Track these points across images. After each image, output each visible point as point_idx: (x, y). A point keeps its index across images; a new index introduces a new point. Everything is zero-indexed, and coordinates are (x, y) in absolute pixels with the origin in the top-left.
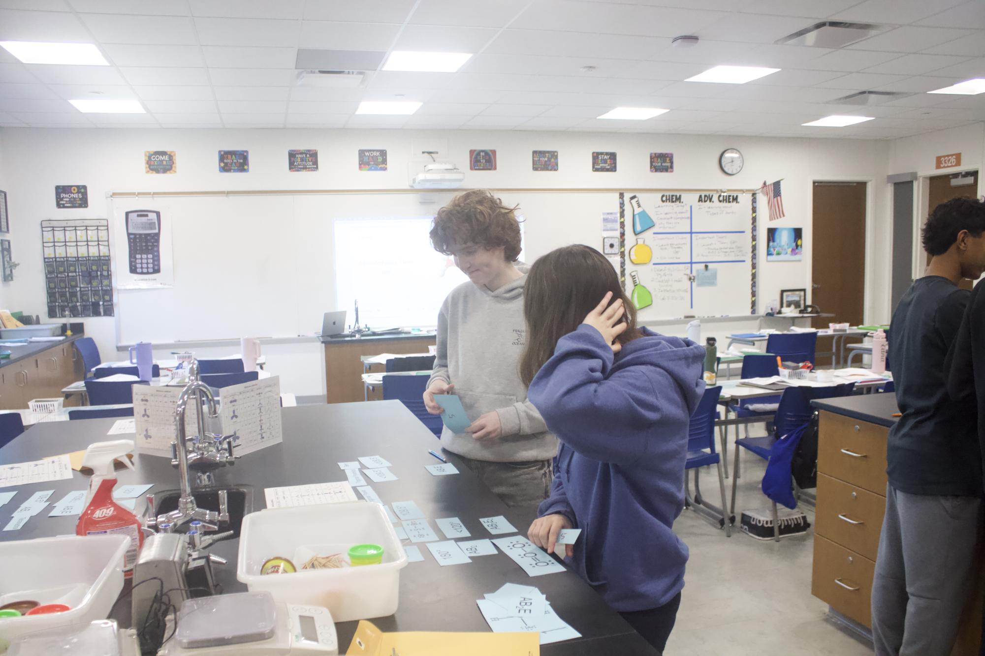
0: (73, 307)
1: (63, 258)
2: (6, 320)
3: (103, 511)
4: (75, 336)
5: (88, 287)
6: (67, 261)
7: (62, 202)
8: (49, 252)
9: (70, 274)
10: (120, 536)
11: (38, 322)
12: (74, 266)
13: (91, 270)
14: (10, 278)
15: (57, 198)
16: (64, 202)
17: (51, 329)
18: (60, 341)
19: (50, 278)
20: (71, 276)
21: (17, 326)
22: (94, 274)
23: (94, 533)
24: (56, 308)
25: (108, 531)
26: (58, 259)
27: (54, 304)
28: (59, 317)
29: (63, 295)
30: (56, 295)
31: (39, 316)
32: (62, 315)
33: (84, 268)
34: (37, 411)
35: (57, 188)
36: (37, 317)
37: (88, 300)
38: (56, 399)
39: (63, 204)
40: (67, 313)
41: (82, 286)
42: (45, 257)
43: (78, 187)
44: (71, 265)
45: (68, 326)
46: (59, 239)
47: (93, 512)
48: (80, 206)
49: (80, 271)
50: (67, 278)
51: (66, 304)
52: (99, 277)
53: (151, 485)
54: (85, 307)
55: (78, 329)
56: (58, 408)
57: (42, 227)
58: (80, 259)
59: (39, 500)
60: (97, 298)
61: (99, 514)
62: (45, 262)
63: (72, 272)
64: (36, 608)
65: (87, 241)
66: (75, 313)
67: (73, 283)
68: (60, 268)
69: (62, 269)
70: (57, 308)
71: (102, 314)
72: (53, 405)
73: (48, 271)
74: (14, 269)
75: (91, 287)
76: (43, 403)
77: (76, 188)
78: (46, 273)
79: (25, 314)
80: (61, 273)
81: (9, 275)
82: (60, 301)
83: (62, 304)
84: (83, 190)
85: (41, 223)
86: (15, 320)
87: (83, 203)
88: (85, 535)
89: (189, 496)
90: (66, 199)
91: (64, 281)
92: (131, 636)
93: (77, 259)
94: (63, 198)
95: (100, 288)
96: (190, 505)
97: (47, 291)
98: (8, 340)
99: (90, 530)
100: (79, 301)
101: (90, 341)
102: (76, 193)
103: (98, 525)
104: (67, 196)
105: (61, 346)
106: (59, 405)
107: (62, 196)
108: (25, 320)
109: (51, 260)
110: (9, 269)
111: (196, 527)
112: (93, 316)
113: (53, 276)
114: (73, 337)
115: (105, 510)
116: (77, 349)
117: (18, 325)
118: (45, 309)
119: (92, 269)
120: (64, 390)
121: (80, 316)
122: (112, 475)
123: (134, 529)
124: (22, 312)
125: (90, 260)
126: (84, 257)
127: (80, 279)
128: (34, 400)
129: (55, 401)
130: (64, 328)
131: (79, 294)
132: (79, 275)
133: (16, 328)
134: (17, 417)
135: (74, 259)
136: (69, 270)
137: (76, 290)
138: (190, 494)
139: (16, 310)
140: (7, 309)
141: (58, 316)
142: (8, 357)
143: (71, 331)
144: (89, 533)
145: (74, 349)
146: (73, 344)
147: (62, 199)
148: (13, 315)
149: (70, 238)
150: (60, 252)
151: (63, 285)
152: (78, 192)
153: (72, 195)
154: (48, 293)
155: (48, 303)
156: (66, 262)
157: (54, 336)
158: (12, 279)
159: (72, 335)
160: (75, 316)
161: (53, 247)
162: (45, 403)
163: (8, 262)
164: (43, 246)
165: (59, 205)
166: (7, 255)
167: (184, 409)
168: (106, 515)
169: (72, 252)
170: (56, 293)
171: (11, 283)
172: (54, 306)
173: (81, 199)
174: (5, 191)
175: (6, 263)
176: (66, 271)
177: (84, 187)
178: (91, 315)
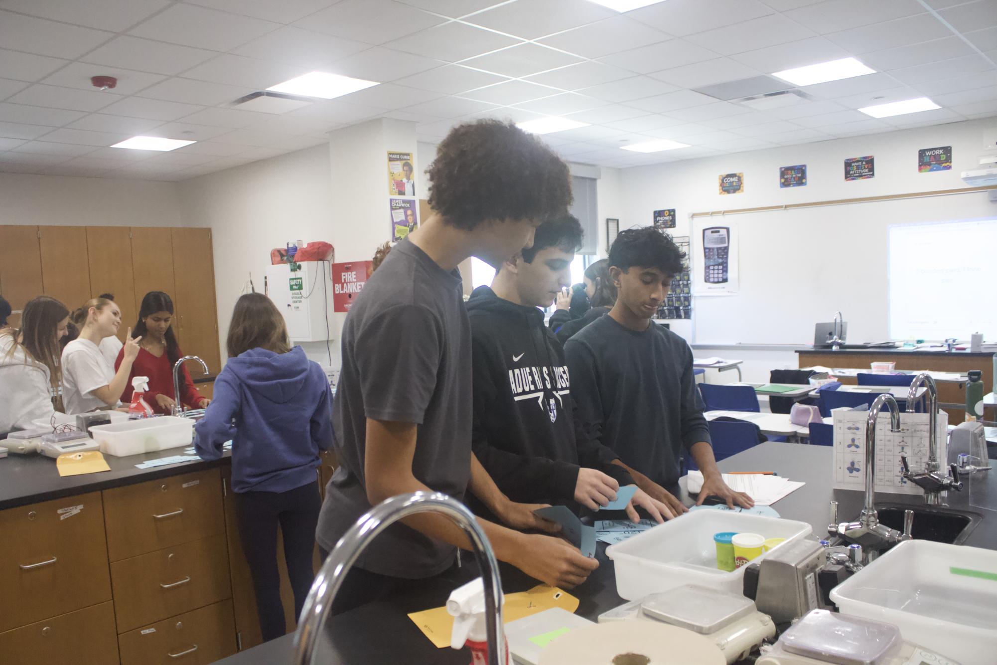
15: (654, 221)
16: (660, 224)
22: (677, 283)
35: (655, 212)
37: (672, 305)
43: (669, 211)
48: (672, 226)
52: (682, 286)
54: (670, 311)
60: (679, 303)
66: (663, 315)
71: (683, 317)
75: (675, 294)
77: (667, 212)
84: (672, 213)
87: (673, 223)
90: (660, 222)
94: (659, 220)
95: (682, 295)
100: (667, 305)
104: (661, 218)
107: (658, 219)
112: (676, 319)
121: (667, 318)
147: (658, 222)
152: (669, 215)
153: (665, 218)
160: (663, 318)
173: (671, 221)
174: (618, 219)
177: (674, 211)
178: (675, 317)
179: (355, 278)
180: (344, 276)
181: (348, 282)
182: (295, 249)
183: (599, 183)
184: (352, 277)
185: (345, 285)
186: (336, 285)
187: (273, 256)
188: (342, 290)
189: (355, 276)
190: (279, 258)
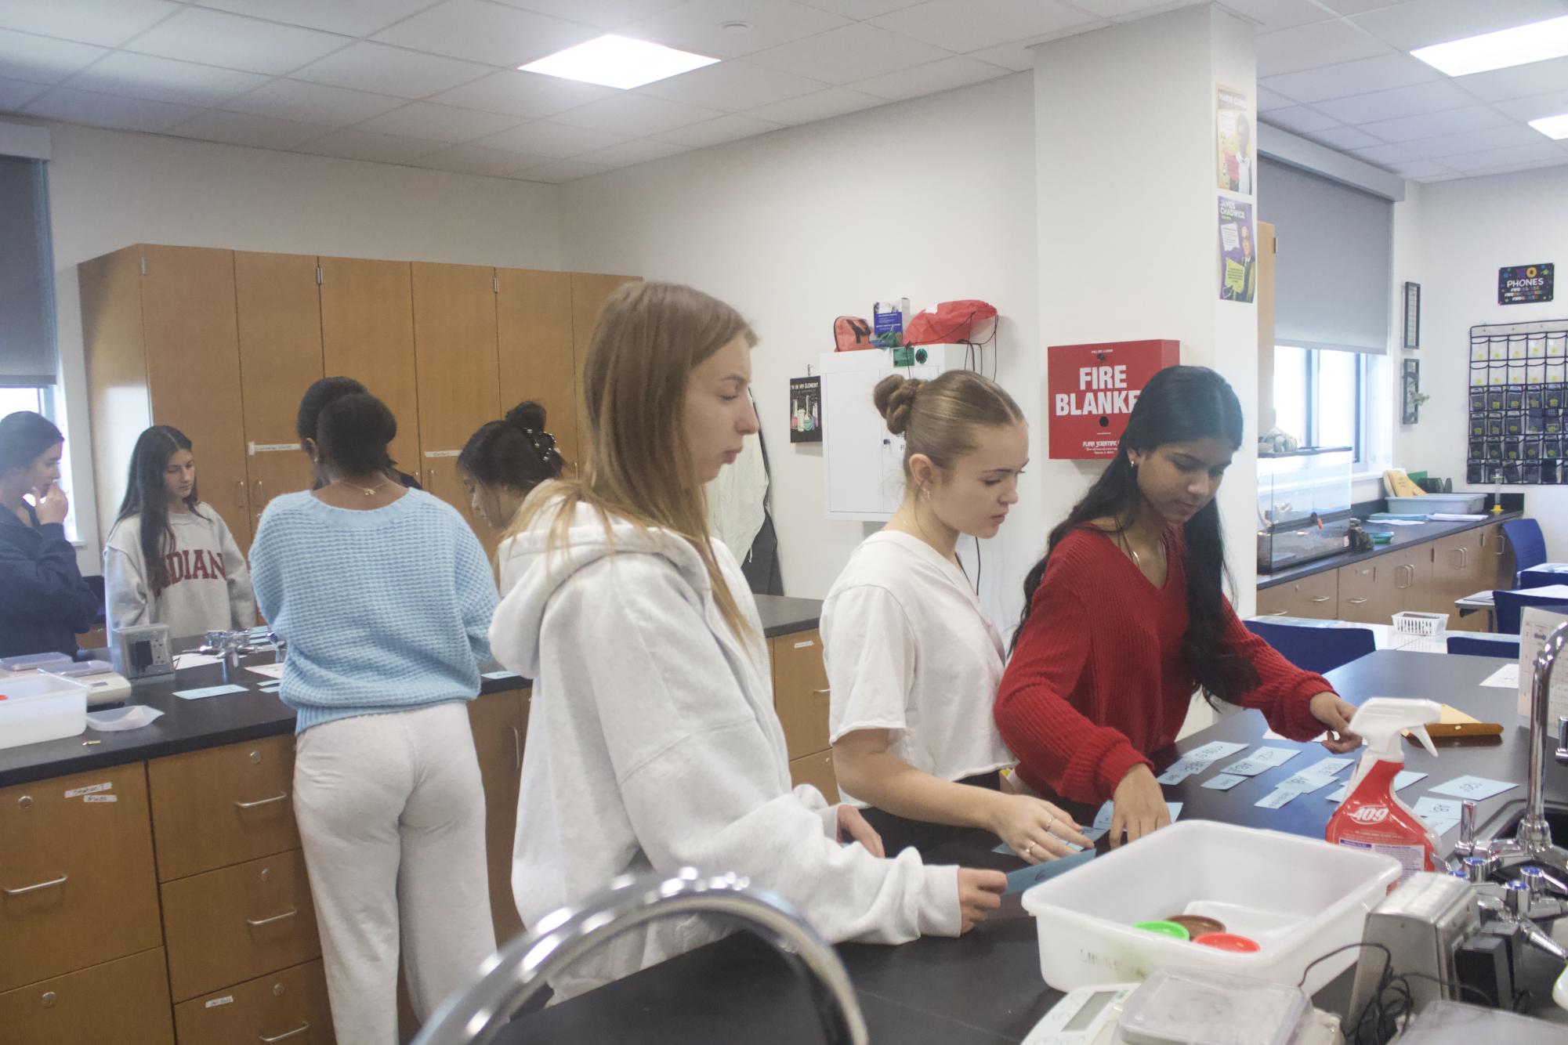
0: (1508, 466)
1: (1501, 386)
2: (1400, 483)
3: (1370, 812)
4: (1507, 515)
5: (1538, 435)
6: (1507, 390)
7: (1508, 295)
8: (1479, 378)
9: (1510, 413)
10: (1387, 859)
11: (1448, 489)
12: (1519, 399)
13: (1546, 407)
14: (1413, 419)
15: (1500, 289)
16: (1512, 294)
17: (1465, 502)
18: (1477, 521)
19: (1475, 419)
20: (1510, 416)
21: (1414, 494)
22: (1551, 412)
23: (1351, 844)
24: (1480, 469)
25: (1373, 845)
26: (1491, 389)
27: (1478, 461)
28: (1485, 483)
29: (1494, 446)
30: (1482, 447)
31: (1452, 480)
32: (1489, 479)
33: (1535, 403)
34: (1404, 629)
35: (1503, 271)
36: (1449, 481)
37: (1536, 457)
38: (1437, 615)
39: (1511, 298)
40: (1497, 476)
41: (1528, 432)
42: (1472, 385)
43: (1538, 267)
44: (1514, 398)
45: (1497, 499)
46: (1497, 355)
47: (1355, 809)
48: (1539, 299)
49: (1528, 407)
50: (1504, 420)
51: (1498, 461)
52: (1561, 419)
53: (1514, 785)
54: (1529, 469)
55: (1514, 503)
56: (1438, 629)
57: (1472, 337)
58: (1530, 388)
59: (1325, 770)
60: (1552, 452)
61: (1365, 813)
62: (1470, 393)
63: (1514, 409)
64: (1216, 934)
65: (1546, 357)
66: (1511, 477)
67: (1514, 428)
68: (1494, 403)
69: (1496, 405)
70: (1483, 466)
71: (1559, 481)
72: (1430, 625)
73: (1474, 407)
74: (1421, 405)
75: (1544, 435)
76: (1414, 619)
77: (1534, 270)
78: (1470, 411)
79: (1430, 476)
80: (1495, 411)
81: (1412, 415)
82: (1489, 457)
83: (1490, 461)
84: (1546, 272)
85: (1471, 331)
86: (1412, 485)
87: (1546, 293)
88: (1337, 842)
89: (1540, 818)
90: (1515, 290)
91: (1499, 425)
92: (1328, 1026)
93: (1524, 387)
94: (1511, 287)
95: (1560, 437)
96: (1538, 837)
97: (1470, 439)
98: (1395, 515)
99: (1344, 836)
100: (1521, 457)
101: (1533, 524)
102: (1534, 278)
103: (1357, 832)
104: (1518, 283)
105: (1479, 530)
106: (1440, 625)
107: (1508, 285)
108: (1429, 485)
109: (1481, 390)
110: (1413, 405)
111: (1530, 878)
112: (1542, 484)
113: (1481, 415)
114: (1504, 516)
115: (1374, 811)
116: (1506, 537)
117: (1416, 492)
118: (1462, 469)
119: (1549, 405)
120: (1460, 601)
121: (1520, 482)
122: (1396, 755)
123: (1419, 852)
124: (1426, 473)
125: (1548, 389)
126: (1537, 384)
127: (1525, 421)
128: (1403, 613)
129: (1435, 618)
130: (1489, 501)
131: (1521, 446)
132: (1525, 414)
133: (1411, 497)
134: (1368, 635)
135: (1520, 388)
136: (1510, 407)
137: (1518, 438)
138: (1543, 817)
139: (1418, 469)
140: (1403, 467)
141: (1483, 481)
142: (1387, 541)
143: (1502, 508)
144: (1342, 841)
145: (1502, 537)
146: (1500, 528)
147: (1508, 290)
148: (1411, 476)
149: (1517, 353)
150: (1498, 377)
151: (1496, 430)
152: (1538, 276)
153: (1527, 282)
154: (1470, 443)
155: (1469, 459)
156: (1504, 394)
157: (1469, 513)
158: (1416, 420)
159: (1502, 513)
160: (1510, 482)
161: (1487, 369)
162: (1418, 620)
163: (1412, 394)
164: (1471, 367)
165: (1503, 300)
166: (1412, 383)
167: (1551, 663)
168: (1375, 819)
169: (1517, 376)
170: (1483, 443)
171: (1414, 426)
172: (1477, 464)
173: (1541, 288)
174: (1417, 282)
175: (1409, 395)
176: (1504, 408)
177: (1550, 267)
178: (1540, 482)
179: (1122, 381)
180: (1087, 374)
181: (1099, 390)
182: (897, 317)
183: (1398, 208)
184: (1113, 377)
185: (1089, 396)
186: (1059, 397)
187: (838, 331)
188: (1080, 406)
189: (1124, 376)
190: (854, 338)
